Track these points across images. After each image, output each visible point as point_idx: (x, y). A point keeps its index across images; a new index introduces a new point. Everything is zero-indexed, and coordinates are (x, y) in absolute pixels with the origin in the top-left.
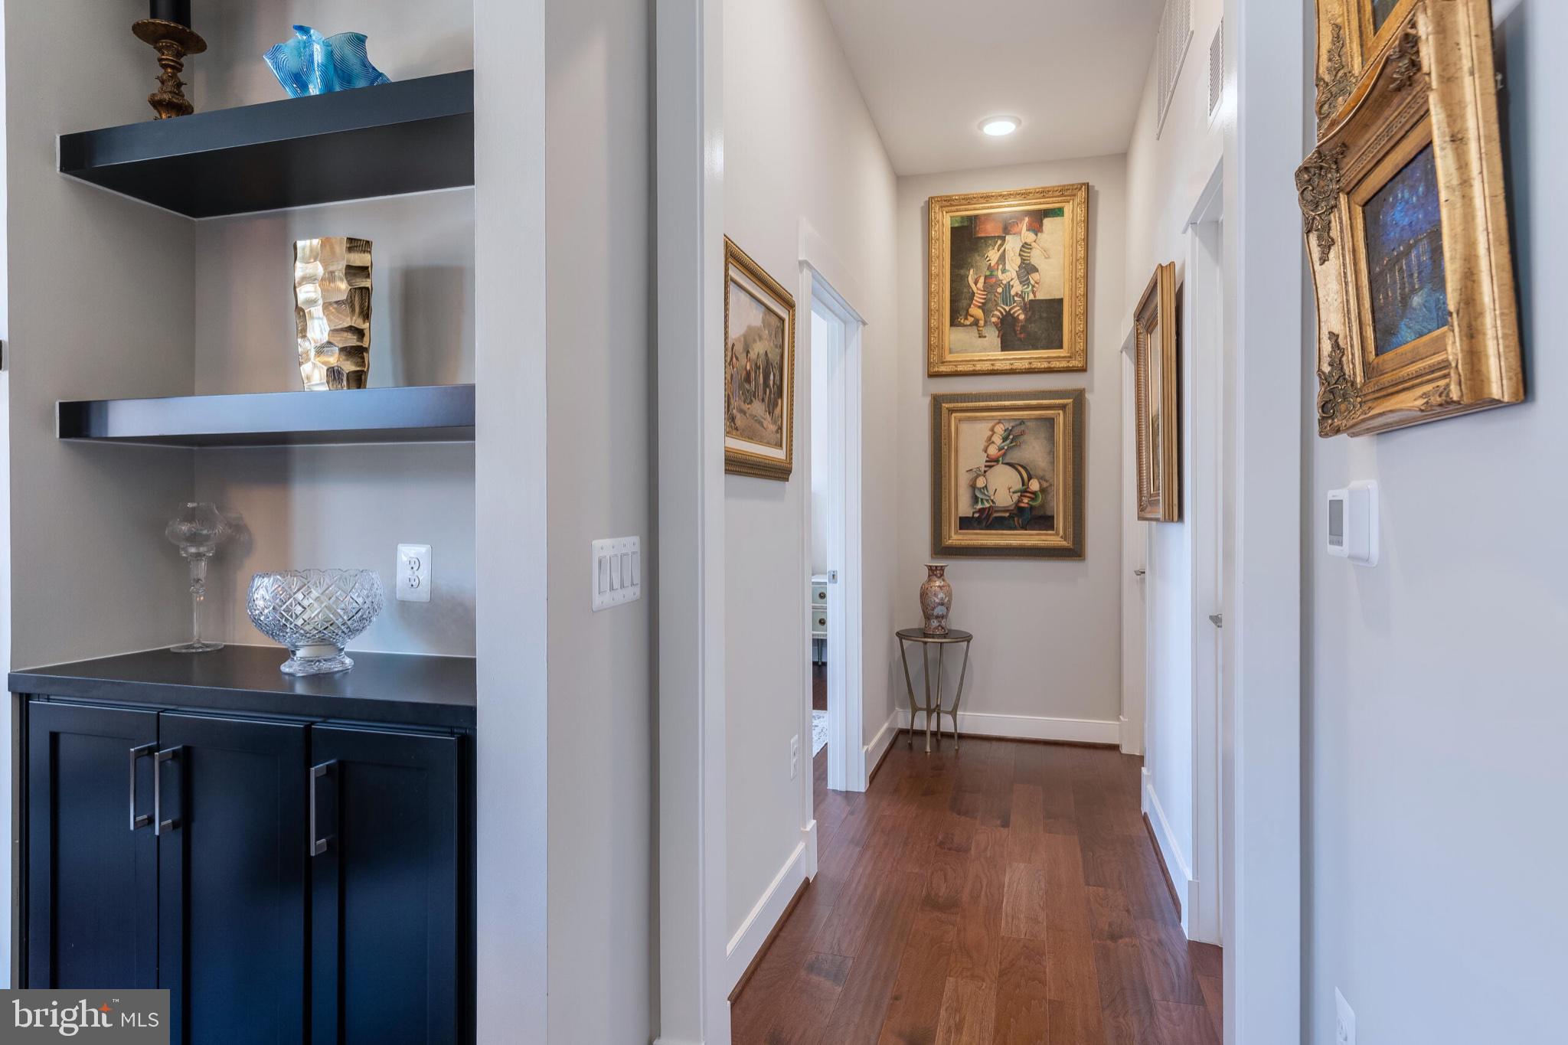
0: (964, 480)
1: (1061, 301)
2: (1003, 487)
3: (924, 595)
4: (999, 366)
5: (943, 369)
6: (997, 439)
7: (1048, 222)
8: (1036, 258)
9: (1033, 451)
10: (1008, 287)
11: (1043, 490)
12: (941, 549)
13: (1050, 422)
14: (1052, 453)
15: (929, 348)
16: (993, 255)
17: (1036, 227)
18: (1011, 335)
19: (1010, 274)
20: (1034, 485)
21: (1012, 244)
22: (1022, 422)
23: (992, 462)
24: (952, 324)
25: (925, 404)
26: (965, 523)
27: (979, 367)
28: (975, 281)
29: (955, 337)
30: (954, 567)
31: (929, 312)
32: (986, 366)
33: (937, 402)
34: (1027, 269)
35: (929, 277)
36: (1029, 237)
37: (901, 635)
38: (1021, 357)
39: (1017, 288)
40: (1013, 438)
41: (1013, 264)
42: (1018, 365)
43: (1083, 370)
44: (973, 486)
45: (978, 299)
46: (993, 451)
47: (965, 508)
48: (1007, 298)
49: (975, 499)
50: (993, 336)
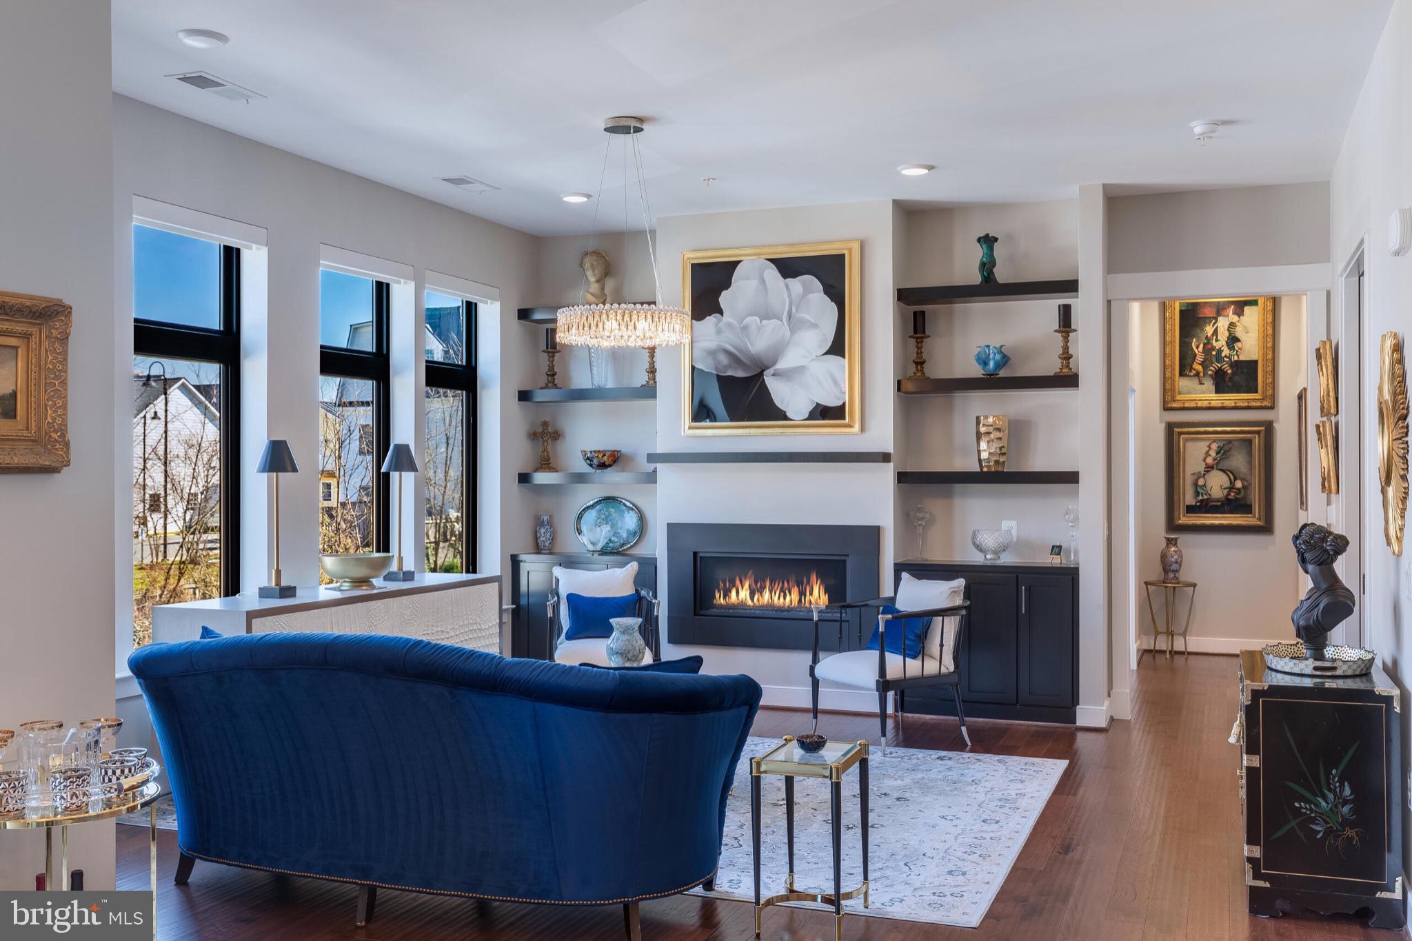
0: (1189, 480)
1: (1256, 362)
2: (1217, 484)
3: (1164, 557)
4: (1214, 404)
5: (1174, 405)
6: (1213, 453)
7: (1247, 309)
8: (1239, 332)
9: (1238, 461)
10: (1220, 351)
11: (1244, 487)
12: (1173, 526)
13: (1250, 442)
14: (1250, 462)
15: (1164, 391)
16: (1209, 330)
17: (1239, 313)
18: (1222, 383)
19: (1221, 343)
20: (1239, 484)
21: (1223, 323)
22: (1230, 442)
23: (1209, 468)
24: (1182, 374)
25: (1161, 429)
26: (1190, 509)
27: (1200, 404)
28: (1197, 348)
29: (1183, 383)
30: (1184, 539)
31: (1164, 367)
32: (1205, 404)
33: (1170, 427)
34: (1233, 340)
35: (1164, 344)
36: (1235, 318)
37: (1147, 583)
38: (1230, 398)
39: (1226, 352)
40: (1224, 451)
41: (1223, 336)
42: (1227, 404)
43: (1272, 408)
44: (1196, 485)
45: (1200, 358)
46: (1210, 461)
47: (1190, 499)
48: (1219, 358)
49: (1197, 493)
50: (1209, 384)
